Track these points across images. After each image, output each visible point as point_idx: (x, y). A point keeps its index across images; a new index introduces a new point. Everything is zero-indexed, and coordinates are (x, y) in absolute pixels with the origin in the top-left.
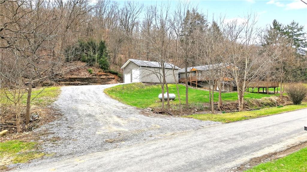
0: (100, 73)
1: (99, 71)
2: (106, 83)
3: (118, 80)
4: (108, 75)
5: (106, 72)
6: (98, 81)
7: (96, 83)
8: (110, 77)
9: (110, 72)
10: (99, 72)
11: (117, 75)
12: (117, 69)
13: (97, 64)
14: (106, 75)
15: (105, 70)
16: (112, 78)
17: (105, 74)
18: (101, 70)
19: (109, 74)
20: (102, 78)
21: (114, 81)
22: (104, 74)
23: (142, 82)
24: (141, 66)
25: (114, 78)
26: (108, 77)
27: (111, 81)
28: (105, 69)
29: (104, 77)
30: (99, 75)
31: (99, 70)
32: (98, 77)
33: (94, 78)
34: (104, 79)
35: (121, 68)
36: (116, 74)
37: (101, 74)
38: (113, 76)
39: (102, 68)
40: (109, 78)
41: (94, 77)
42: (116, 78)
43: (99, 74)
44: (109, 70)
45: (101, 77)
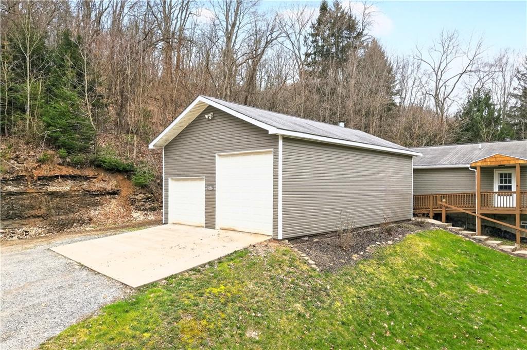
0: (45, 171)
1: (39, 161)
2: (76, 216)
3: (133, 202)
4: (87, 178)
5: (74, 165)
6: (33, 208)
7: (21, 217)
8: (97, 185)
9: (98, 165)
10: (41, 162)
11: (129, 178)
12: (131, 151)
13: (30, 122)
14: (73, 178)
15: (69, 153)
16: (109, 193)
17: (70, 171)
18: (50, 152)
19: (89, 172)
20: (53, 194)
21: (113, 206)
22: (64, 173)
23: (290, 239)
24: (286, 139)
25: (114, 193)
26: (85, 184)
27: (96, 204)
28: (70, 150)
29: (67, 187)
30: (39, 179)
31: (40, 156)
32: (31, 189)
33: (10, 194)
34: (63, 195)
35: (151, 146)
36: (125, 171)
37: (52, 174)
38: (111, 183)
39: (52, 142)
40: (88, 193)
41: (10, 188)
42: (124, 192)
43: (36, 173)
44: (91, 156)
45: (51, 189)
